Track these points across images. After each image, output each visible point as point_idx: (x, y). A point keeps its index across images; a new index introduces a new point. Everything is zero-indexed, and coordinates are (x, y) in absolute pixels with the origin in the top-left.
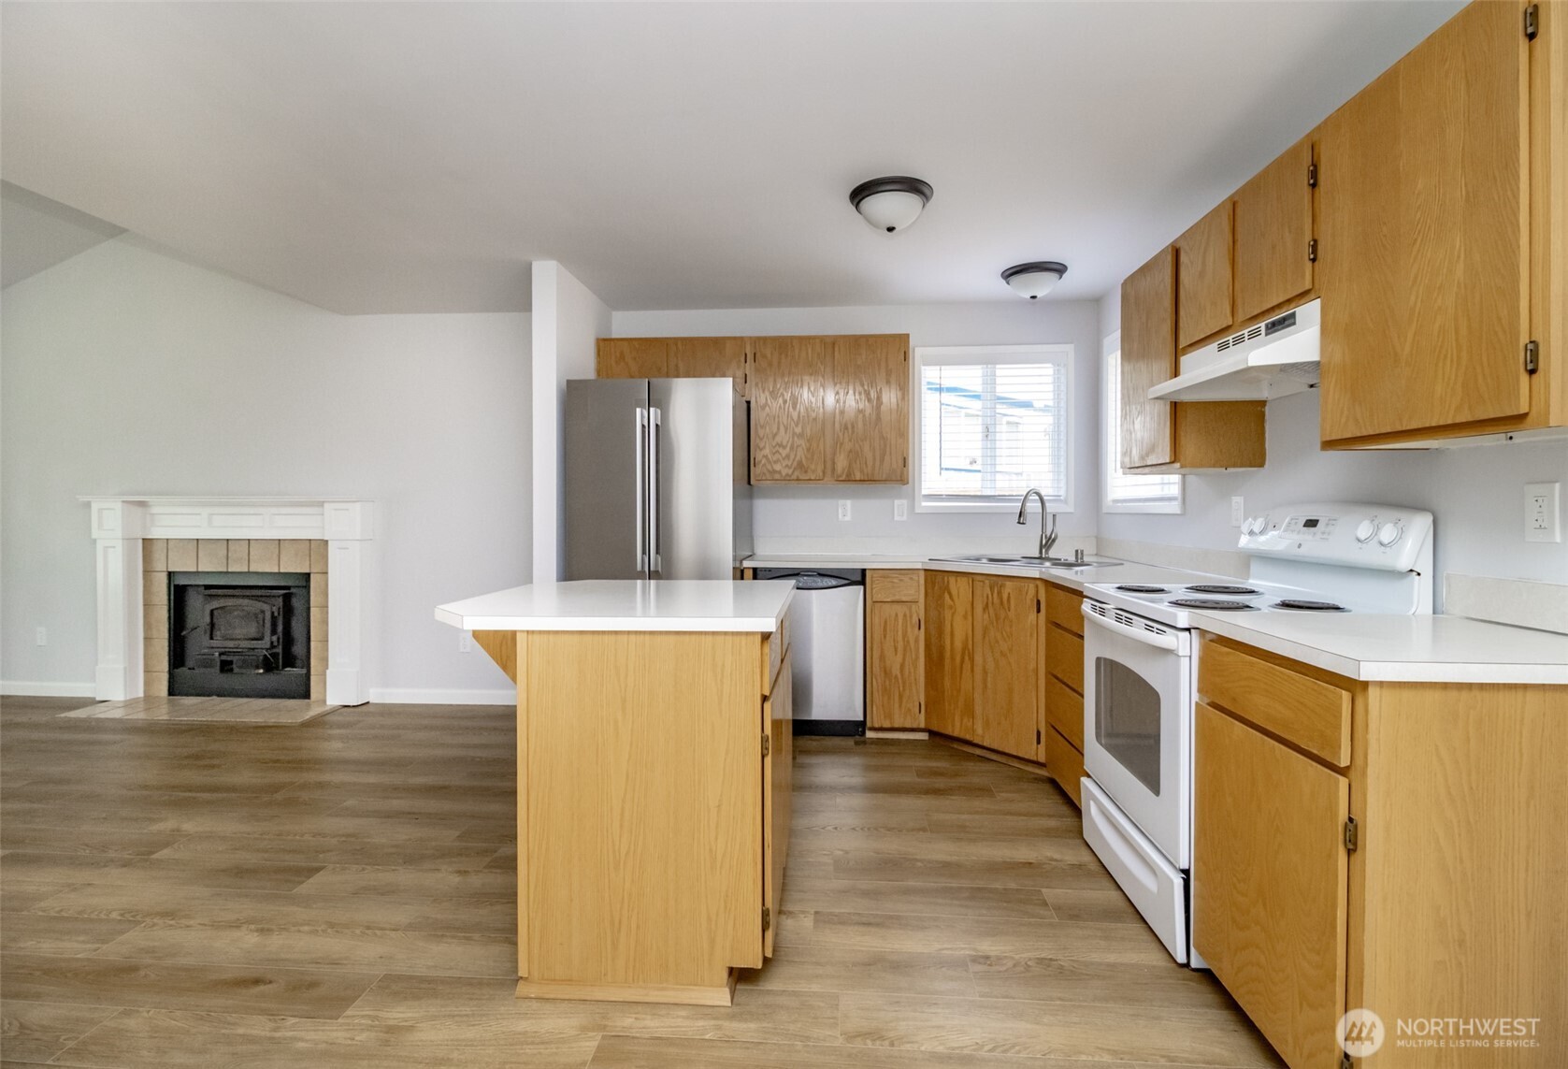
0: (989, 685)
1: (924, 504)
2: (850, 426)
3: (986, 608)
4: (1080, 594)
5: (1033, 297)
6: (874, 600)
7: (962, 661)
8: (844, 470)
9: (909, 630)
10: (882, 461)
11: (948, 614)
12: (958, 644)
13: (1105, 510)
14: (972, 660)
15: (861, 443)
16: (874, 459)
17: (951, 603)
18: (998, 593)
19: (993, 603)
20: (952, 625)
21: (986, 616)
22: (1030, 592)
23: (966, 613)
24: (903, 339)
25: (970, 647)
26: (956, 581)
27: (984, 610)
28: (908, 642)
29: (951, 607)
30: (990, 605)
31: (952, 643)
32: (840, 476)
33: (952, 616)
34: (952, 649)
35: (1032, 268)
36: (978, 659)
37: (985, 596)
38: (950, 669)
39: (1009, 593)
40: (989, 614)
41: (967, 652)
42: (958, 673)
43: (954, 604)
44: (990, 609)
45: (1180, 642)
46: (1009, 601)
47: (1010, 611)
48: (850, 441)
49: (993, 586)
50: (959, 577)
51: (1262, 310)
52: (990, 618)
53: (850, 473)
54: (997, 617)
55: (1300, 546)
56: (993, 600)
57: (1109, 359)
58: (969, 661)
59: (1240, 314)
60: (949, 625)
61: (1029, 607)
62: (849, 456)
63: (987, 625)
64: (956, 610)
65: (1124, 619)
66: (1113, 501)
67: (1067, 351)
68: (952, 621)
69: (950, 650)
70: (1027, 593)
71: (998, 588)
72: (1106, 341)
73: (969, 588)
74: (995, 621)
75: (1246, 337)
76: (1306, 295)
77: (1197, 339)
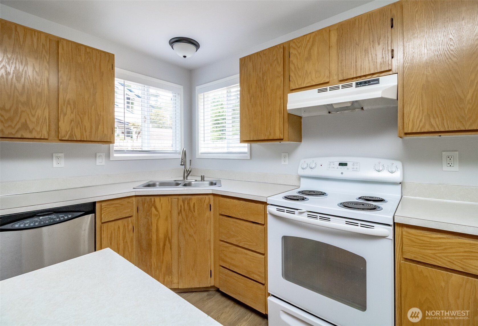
0: (182, 254)
1: (115, 155)
2: (72, 103)
3: (180, 213)
4: (265, 204)
5: (185, 57)
6: (103, 221)
7: (164, 245)
8: (67, 132)
9: (127, 234)
10: (97, 129)
11: (154, 221)
12: (161, 236)
13: (197, 157)
14: (170, 242)
15: (82, 116)
16: (91, 127)
17: (157, 213)
18: (188, 204)
19: (184, 209)
20: (157, 225)
21: (180, 217)
22: (206, 201)
23: (167, 217)
24: (110, 57)
25: (170, 235)
26: (160, 200)
27: (179, 214)
28: (126, 242)
29: (156, 215)
30: (182, 210)
31: (157, 236)
32: (65, 136)
33: (158, 220)
34: (158, 239)
35: (184, 40)
36: (175, 241)
37: (179, 206)
38: (156, 251)
39: (194, 203)
40: (182, 215)
41: (167, 239)
42: (161, 252)
43: (159, 213)
44: (182, 213)
45: (388, 231)
46: (194, 207)
47: (194, 212)
48: (72, 113)
49: (184, 200)
50: (162, 198)
51: (355, 76)
52: (182, 217)
53: (71, 135)
54: (187, 216)
55: (342, 173)
56: (184, 207)
57: (199, 96)
58: (169, 243)
59: (335, 77)
60: (155, 226)
61: (206, 209)
62: (71, 123)
63: (181, 222)
64: (159, 216)
65: (318, 217)
66: (202, 153)
67: (180, 88)
68: (157, 223)
69: (156, 240)
70: (204, 202)
71: (187, 201)
72: (197, 88)
73: (169, 203)
74: (185, 218)
75: (340, 87)
76: (387, 72)
77: (304, 86)
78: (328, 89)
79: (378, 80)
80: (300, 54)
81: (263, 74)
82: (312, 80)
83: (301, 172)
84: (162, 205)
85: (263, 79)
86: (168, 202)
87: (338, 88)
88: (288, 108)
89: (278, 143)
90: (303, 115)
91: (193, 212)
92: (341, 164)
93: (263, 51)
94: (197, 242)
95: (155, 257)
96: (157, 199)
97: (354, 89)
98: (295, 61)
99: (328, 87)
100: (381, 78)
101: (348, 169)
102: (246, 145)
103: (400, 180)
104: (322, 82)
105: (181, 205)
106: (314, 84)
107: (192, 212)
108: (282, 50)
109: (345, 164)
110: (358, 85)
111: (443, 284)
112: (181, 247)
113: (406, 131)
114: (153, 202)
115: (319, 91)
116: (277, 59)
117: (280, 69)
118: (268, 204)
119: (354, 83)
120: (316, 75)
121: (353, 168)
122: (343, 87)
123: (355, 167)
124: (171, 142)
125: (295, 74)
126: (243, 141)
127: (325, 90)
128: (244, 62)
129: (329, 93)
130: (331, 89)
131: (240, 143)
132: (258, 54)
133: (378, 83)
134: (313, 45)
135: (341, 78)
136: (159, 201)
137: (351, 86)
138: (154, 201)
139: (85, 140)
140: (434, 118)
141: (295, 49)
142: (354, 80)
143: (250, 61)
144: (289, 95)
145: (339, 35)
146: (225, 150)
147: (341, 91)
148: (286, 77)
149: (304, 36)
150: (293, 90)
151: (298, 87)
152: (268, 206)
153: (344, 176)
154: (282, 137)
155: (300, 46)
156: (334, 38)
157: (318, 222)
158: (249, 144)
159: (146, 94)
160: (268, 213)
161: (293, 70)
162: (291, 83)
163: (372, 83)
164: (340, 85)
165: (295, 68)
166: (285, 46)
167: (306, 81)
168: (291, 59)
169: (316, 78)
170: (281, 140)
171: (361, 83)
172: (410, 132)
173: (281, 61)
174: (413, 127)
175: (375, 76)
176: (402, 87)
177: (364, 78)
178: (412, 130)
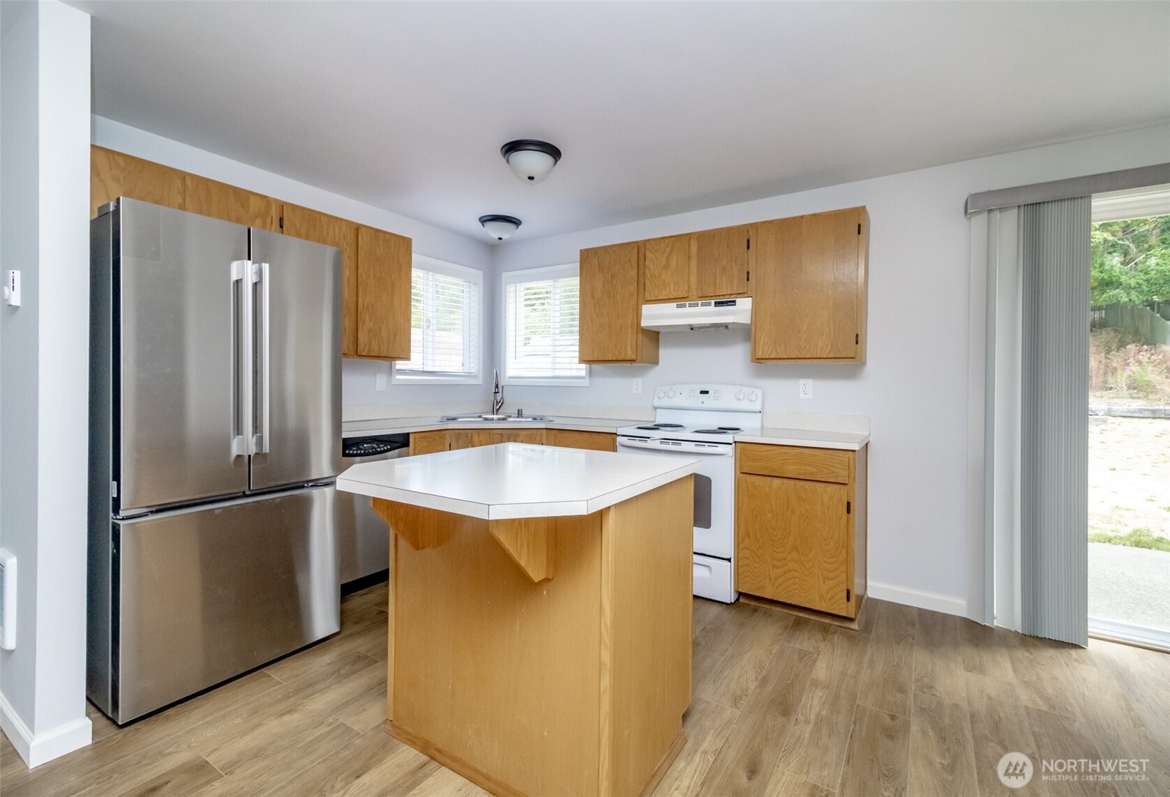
1: (398, 377)
4: (614, 435)
5: (500, 239)
8: (365, 346)
10: (394, 341)
16: (389, 339)
26: (479, 435)
32: (363, 351)
35: (500, 218)
45: (729, 450)
48: (370, 320)
51: (713, 295)
53: (369, 350)
55: (703, 403)
57: (507, 287)
59: (695, 293)
62: (369, 334)
65: (671, 444)
66: (510, 378)
67: (478, 275)
72: (505, 275)
75: (700, 305)
76: (742, 294)
77: (661, 298)
78: (687, 305)
79: (734, 301)
80: (657, 259)
81: (612, 276)
82: (670, 293)
83: (657, 403)
84: (481, 442)
85: (612, 282)
87: (697, 305)
88: (642, 325)
89: (628, 365)
90: (662, 331)
92: (702, 392)
93: (613, 245)
97: (712, 308)
98: (651, 267)
99: (687, 303)
100: (738, 300)
101: (709, 397)
102: (584, 366)
103: (758, 408)
104: (681, 297)
106: (672, 297)
108: (636, 250)
109: (706, 392)
110: (718, 304)
111: (768, 489)
113: (757, 357)
114: (469, 438)
115: (678, 306)
116: (630, 260)
117: (634, 273)
118: (618, 435)
119: (713, 302)
120: (674, 287)
121: (715, 396)
122: (702, 305)
123: (717, 395)
124: (461, 359)
125: (651, 282)
126: (582, 361)
127: (684, 306)
128: (587, 256)
129: (687, 310)
130: (690, 306)
131: (579, 363)
132: (605, 248)
133: (735, 305)
134: (671, 252)
135: (700, 295)
136: (477, 437)
137: (709, 304)
138: (472, 437)
139: (383, 355)
140: (779, 346)
141: (651, 252)
142: (714, 298)
143: (595, 256)
144: (643, 306)
145: (698, 247)
146: (549, 374)
147: (700, 309)
148: (641, 285)
149: (663, 238)
150: (648, 301)
151: (654, 299)
152: (618, 437)
153: (705, 406)
154: (634, 358)
155: (657, 250)
156: (694, 248)
157: (670, 447)
158: (588, 365)
159: (430, 284)
160: (618, 445)
161: (649, 277)
162: (646, 292)
163: (730, 304)
164: (700, 302)
165: (652, 275)
166: (639, 244)
167: (664, 293)
168: (647, 263)
169: (674, 291)
170: (632, 361)
171: (721, 303)
172: (760, 357)
173: (634, 262)
174: (763, 353)
175: (733, 296)
176: (755, 311)
177: (722, 297)
178: (762, 356)
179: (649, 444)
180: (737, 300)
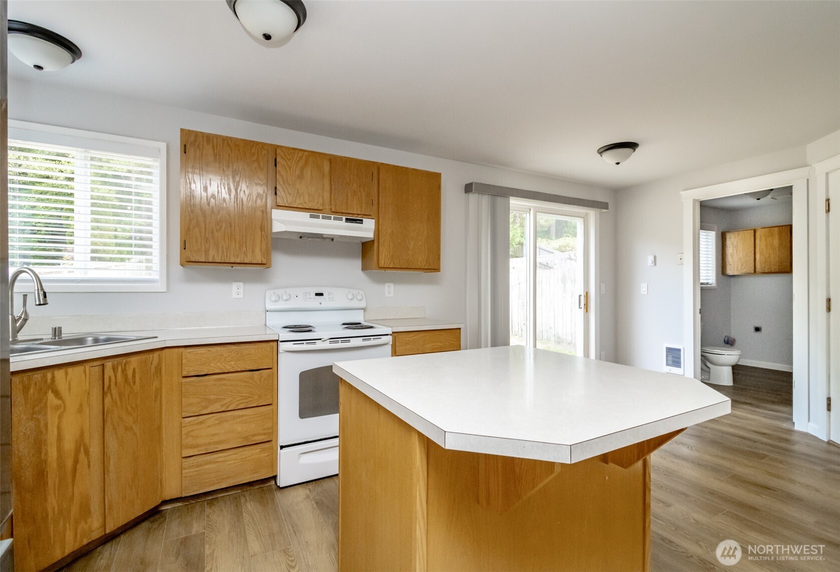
0: (111, 468)
3: (107, 392)
7: (76, 462)
11: (53, 418)
12: (69, 445)
14: (87, 452)
17: (59, 402)
18: (123, 371)
19: (116, 383)
20: (59, 429)
21: (108, 399)
22: (154, 362)
23: (81, 406)
25: (87, 440)
26: (67, 374)
27: (106, 394)
29: (57, 408)
30: (113, 385)
31: (60, 449)
33: (60, 417)
34: (61, 455)
36: (96, 449)
37: (107, 378)
38: (57, 482)
39: (134, 369)
40: (112, 396)
41: (82, 449)
42: (70, 479)
43: (63, 402)
44: (113, 391)
46: (134, 376)
47: (134, 385)
49: (116, 365)
50: (70, 370)
52: (112, 399)
54: (121, 395)
55: (320, 303)
56: (116, 379)
58: (85, 456)
59: (328, 207)
60: (55, 430)
61: (154, 375)
63: (109, 408)
64: (65, 407)
65: (340, 342)
68: (59, 423)
69: (57, 459)
70: (152, 363)
71: (122, 367)
73: (86, 377)
74: (118, 399)
75: (332, 219)
76: (368, 216)
77: (295, 206)
78: (321, 216)
79: (362, 220)
80: (290, 168)
82: (305, 202)
84: (70, 384)
86: (84, 375)
87: (330, 218)
91: (132, 384)
92: (317, 294)
94: (138, 436)
95: (55, 494)
96: (59, 374)
97: (343, 223)
98: (283, 173)
99: (321, 215)
101: (325, 299)
104: (315, 208)
105: (110, 377)
106: (306, 207)
107: (130, 386)
108: (266, 153)
109: (321, 294)
110: (347, 220)
112: (110, 456)
113: (380, 266)
114: (49, 382)
115: (311, 216)
118: (280, 342)
119: (344, 218)
120: (309, 198)
121: (329, 298)
122: (335, 219)
123: (331, 296)
127: (318, 217)
129: (320, 221)
130: (324, 218)
133: (362, 223)
134: (305, 164)
135: (333, 209)
136: (64, 376)
137: (341, 219)
138: (53, 378)
140: (395, 259)
141: (283, 158)
142: (345, 214)
144: (273, 210)
145: (331, 167)
147: (332, 222)
149: (294, 149)
150: (278, 206)
151: (286, 205)
154: (265, 261)
155: (291, 159)
157: (340, 345)
162: (278, 197)
163: (358, 222)
164: (332, 216)
165: (284, 182)
167: (297, 202)
168: (278, 168)
169: (309, 202)
171: (350, 219)
173: (264, 165)
174: (384, 263)
175: (360, 216)
176: (377, 231)
177: (351, 215)
178: (384, 265)
179: (319, 345)
180: (364, 219)
